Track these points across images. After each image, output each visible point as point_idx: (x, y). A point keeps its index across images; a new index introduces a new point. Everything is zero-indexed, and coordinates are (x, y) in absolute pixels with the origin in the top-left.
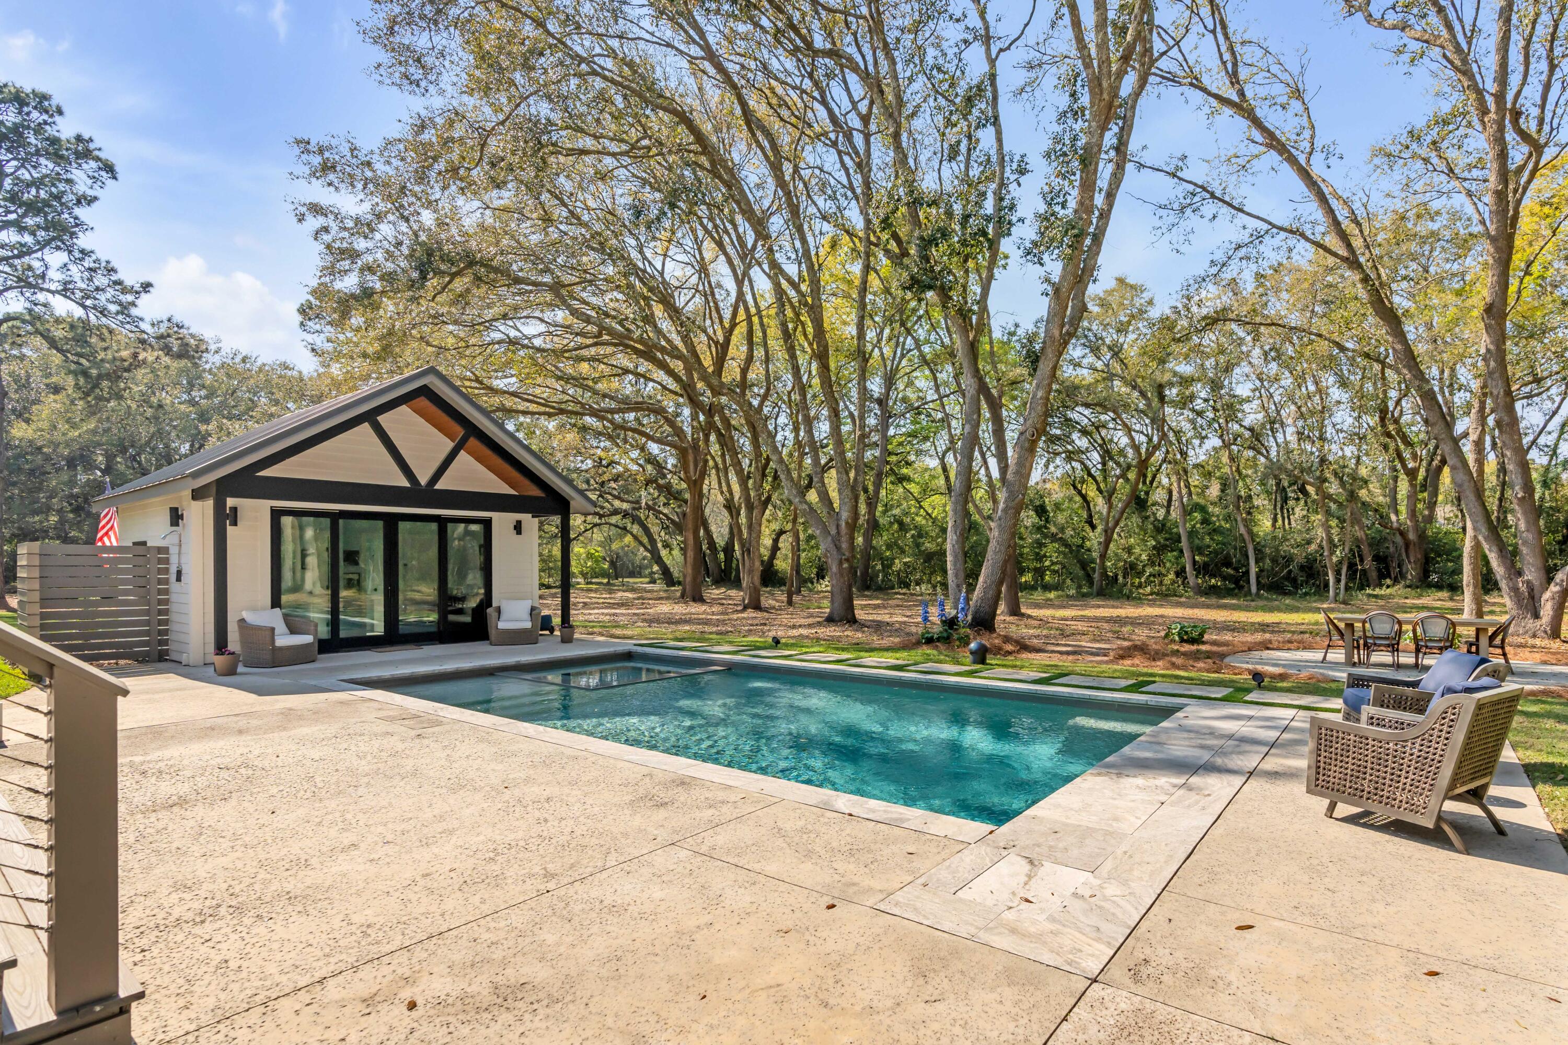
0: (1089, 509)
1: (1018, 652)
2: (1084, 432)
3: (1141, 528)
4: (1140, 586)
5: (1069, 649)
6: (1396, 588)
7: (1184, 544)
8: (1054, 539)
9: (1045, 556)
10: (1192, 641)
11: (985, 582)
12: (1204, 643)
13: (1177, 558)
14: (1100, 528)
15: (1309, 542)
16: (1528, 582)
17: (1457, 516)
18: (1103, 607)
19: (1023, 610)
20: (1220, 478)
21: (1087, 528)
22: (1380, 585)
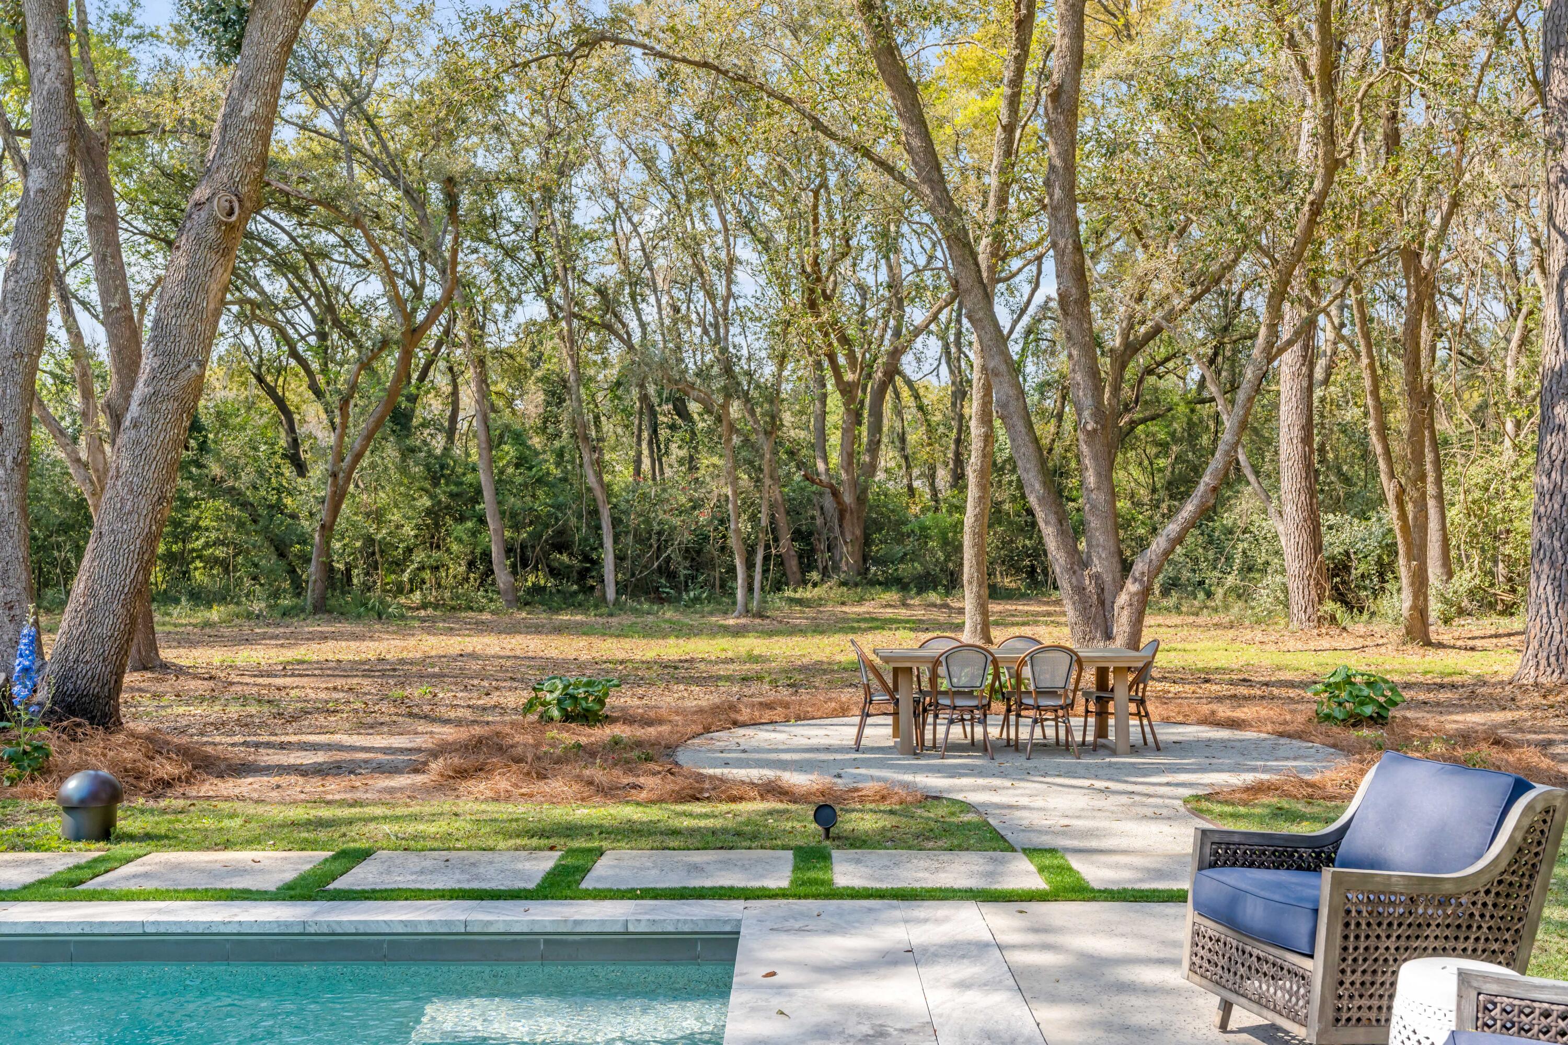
0: (291, 429)
1: (188, 780)
2: (281, 265)
3: (403, 470)
4: (400, 590)
5: (320, 757)
6: (825, 586)
7: (487, 505)
8: (215, 487)
9: (196, 527)
10: (588, 717)
11: (92, 594)
12: (609, 720)
13: (474, 533)
14: (317, 471)
15: (697, 505)
16: (1097, 577)
17: (900, 467)
18: (334, 637)
19: (167, 654)
20: (544, 379)
21: (288, 470)
22: (804, 582)
